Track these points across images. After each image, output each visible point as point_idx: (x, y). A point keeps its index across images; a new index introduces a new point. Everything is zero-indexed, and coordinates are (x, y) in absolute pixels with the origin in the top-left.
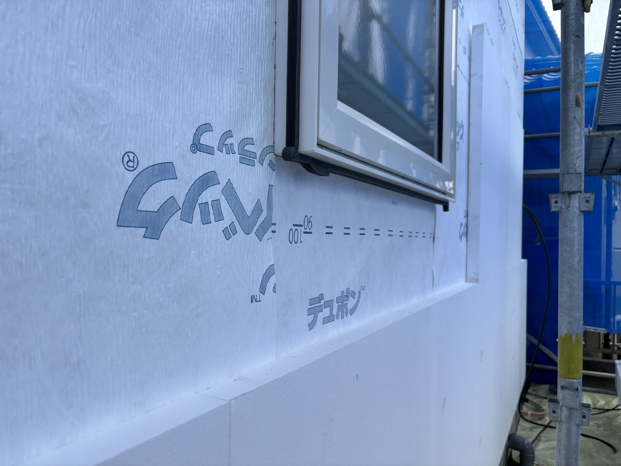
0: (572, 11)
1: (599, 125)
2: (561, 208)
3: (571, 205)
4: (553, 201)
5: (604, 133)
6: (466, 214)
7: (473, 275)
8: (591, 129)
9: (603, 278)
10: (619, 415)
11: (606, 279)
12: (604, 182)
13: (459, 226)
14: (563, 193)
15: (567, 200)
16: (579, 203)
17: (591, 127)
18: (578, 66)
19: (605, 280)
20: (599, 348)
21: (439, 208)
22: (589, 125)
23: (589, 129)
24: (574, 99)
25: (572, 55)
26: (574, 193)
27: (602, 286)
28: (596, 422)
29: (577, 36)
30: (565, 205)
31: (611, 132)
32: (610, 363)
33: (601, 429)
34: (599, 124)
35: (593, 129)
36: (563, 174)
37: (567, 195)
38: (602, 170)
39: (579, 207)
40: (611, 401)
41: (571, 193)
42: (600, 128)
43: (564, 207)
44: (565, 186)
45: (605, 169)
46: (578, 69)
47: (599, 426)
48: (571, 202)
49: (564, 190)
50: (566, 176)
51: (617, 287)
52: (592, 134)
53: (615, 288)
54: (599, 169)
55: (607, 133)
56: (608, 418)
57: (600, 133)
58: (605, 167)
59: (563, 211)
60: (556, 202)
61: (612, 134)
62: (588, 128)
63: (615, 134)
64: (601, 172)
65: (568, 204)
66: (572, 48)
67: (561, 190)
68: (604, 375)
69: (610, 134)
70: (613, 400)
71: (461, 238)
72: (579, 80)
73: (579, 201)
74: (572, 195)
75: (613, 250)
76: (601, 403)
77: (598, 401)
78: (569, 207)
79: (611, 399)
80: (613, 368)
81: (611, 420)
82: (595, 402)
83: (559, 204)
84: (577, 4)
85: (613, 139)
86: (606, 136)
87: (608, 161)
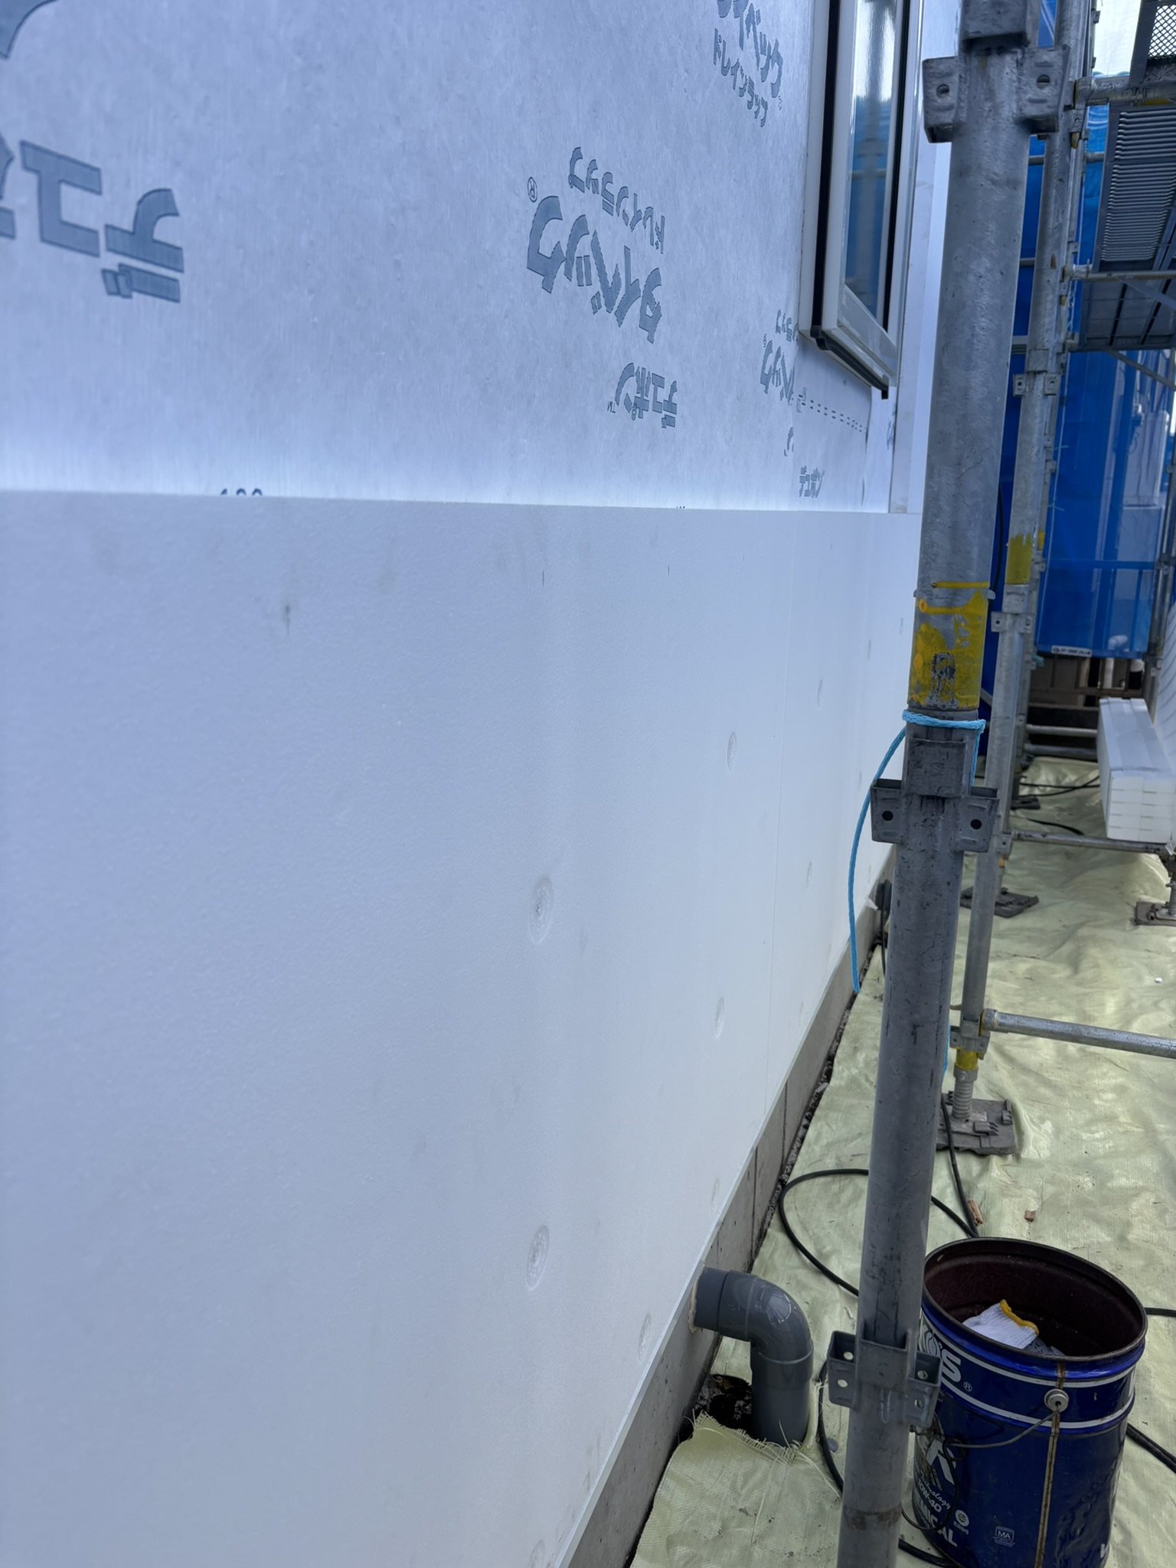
0: (1058, 148)
1: (1102, 261)
2: (1025, 391)
3: (1035, 387)
4: (1017, 382)
5: (1110, 275)
6: (894, 411)
7: (900, 503)
8: (1091, 266)
9: (1099, 556)
10: (1097, 792)
11: (1105, 557)
12: (1121, 365)
13: (887, 427)
14: (1028, 372)
15: (1032, 381)
16: (1044, 386)
17: (1091, 263)
18: (1057, 217)
19: (1102, 560)
20: (1077, 686)
21: (876, 393)
22: (1088, 260)
23: (1088, 268)
24: (1050, 258)
25: (1053, 203)
26: (1040, 372)
27: (1096, 571)
28: (1057, 805)
29: (1060, 180)
30: (1029, 387)
31: (1121, 274)
32: (1092, 712)
33: (1065, 813)
34: (1103, 259)
35: (1093, 268)
36: (1030, 350)
37: (1031, 375)
38: (1112, 338)
39: (1044, 389)
40: (1087, 775)
41: (1036, 373)
42: (1104, 266)
43: (1027, 390)
44: (1031, 364)
45: (1117, 337)
46: (1058, 221)
47: (1061, 810)
48: (1036, 383)
49: (1030, 369)
50: (1033, 352)
51: (1119, 570)
52: (1091, 276)
53: (1115, 573)
54: (1107, 338)
55: (1115, 275)
56: (1079, 798)
57: (1103, 275)
58: (1117, 335)
59: (1027, 395)
60: (1020, 384)
61: (1123, 278)
62: (1085, 266)
63: (1127, 277)
64: (1111, 343)
65: (1032, 386)
66: (1054, 194)
67: (1026, 369)
68: (1077, 733)
69: (1119, 277)
70: (1088, 774)
71: (888, 445)
72: (1057, 236)
73: (1044, 383)
74: (1037, 375)
75: (1125, 508)
76: (1070, 779)
77: (1065, 776)
78: (1033, 389)
79: (1086, 772)
80: (1093, 720)
81: (1082, 800)
82: (1061, 778)
83: (1023, 387)
84: (1064, 139)
85: (1125, 288)
86: (1114, 279)
87: (1122, 323)
